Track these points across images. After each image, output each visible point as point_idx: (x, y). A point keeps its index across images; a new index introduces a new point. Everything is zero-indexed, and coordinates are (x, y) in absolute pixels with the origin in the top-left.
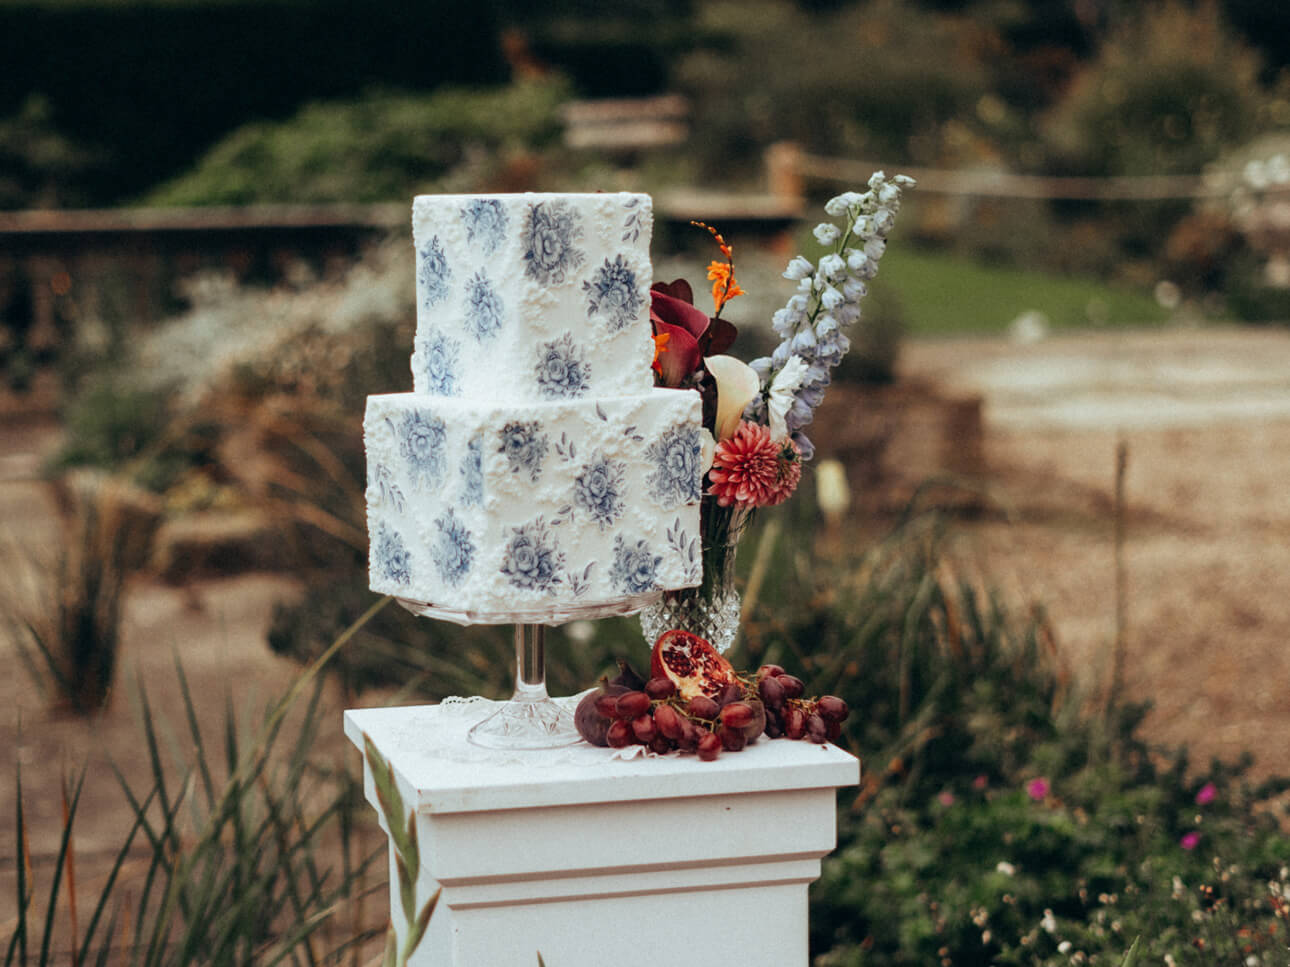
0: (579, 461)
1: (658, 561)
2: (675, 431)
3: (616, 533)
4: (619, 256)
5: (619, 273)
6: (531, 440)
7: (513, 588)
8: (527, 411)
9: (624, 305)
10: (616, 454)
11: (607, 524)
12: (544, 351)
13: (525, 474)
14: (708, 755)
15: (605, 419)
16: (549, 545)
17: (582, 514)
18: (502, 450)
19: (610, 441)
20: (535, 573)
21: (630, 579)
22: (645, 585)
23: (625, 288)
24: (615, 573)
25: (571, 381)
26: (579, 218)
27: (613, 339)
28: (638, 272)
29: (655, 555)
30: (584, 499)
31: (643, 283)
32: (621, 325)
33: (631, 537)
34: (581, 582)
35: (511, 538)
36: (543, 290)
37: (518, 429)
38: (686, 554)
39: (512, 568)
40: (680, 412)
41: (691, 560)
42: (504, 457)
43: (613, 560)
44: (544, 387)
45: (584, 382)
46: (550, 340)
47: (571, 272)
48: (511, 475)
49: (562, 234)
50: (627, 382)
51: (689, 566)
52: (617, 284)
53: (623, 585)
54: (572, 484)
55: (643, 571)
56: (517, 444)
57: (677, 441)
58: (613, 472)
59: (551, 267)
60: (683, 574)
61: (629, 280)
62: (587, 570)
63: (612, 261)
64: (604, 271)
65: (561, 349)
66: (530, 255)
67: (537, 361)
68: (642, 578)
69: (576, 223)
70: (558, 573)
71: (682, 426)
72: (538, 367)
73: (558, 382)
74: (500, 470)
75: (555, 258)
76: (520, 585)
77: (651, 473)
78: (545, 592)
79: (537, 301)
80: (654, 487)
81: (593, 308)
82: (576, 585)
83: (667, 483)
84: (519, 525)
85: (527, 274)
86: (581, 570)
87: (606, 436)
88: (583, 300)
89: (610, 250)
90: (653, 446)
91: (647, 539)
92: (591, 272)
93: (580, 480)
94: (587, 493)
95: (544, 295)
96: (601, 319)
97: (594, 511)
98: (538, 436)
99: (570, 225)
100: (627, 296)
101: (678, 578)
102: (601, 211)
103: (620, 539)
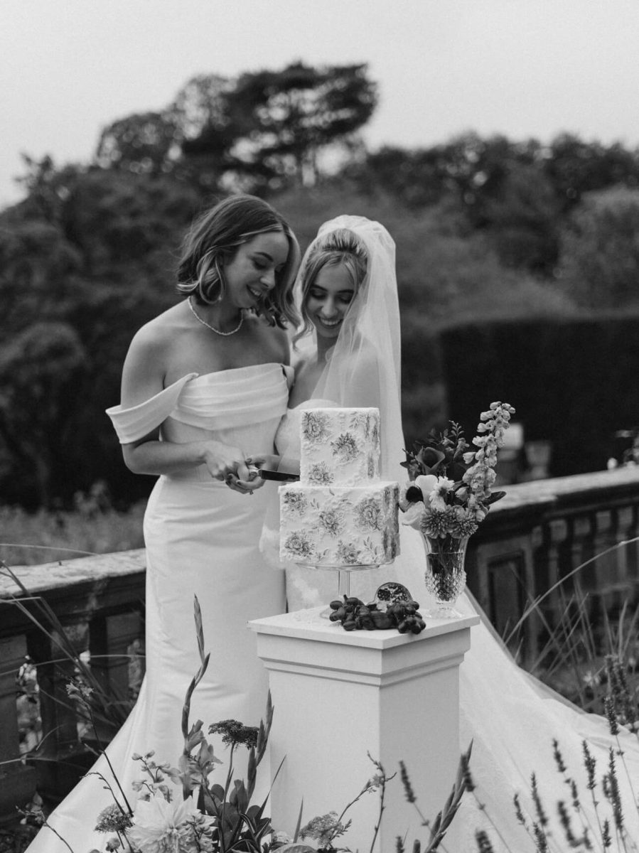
0: (320, 510)
1: (359, 553)
2: (368, 502)
3: (339, 539)
4: (348, 434)
5: (348, 439)
6: (299, 500)
7: (292, 554)
8: (298, 489)
9: (350, 452)
10: (338, 509)
11: (334, 535)
12: (312, 468)
13: (297, 512)
14: (348, 628)
15: (333, 495)
16: (307, 540)
17: (322, 530)
18: (286, 502)
19: (334, 503)
20: (301, 550)
21: (346, 558)
22: (353, 561)
23: (351, 446)
24: (339, 554)
25: (325, 480)
26: (329, 418)
27: (344, 465)
28: (356, 440)
29: (357, 550)
30: (323, 524)
31: (359, 444)
32: (348, 459)
33: (346, 542)
34: (322, 556)
35: (291, 535)
36: (312, 445)
37: (294, 495)
38: (373, 551)
39: (291, 546)
40: (369, 495)
41: (376, 554)
42: (287, 505)
43: (338, 549)
44: (312, 481)
45: (331, 480)
46: (315, 464)
47: (325, 438)
48: (290, 511)
49: (322, 425)
50: (350, 482)
51: (375, 557)
52: (347, 444)
53: (342, 559)
54: (318, 518)
55: (352, 555)
56: (293, 501)
57: (368, 506)
58: (337, 515)
59: (315, 436)
60: (371, 559)
61: (352, 443)
62: (325, 551)
63: (344, 435)
64: (340, 439)
65: (320, 467)
66: (306, 431)
67: (309, 471)
68: (351, 558)
69: (327, 420)
70: (311, 551)
71: (371, 500)
72: (310, 473)
73: (319, 479)
74: (285, 510)
75: (318, 433)
76: (294, 553)
77: (356, 518)
78: (305, 558)
79: (308, 449)
80: (357, 523)
81: (335, 452)
82: (320, 557)
83: (363, 522)
84: (294, 531)
85: (305, 438)
86: (321, 551)
87: (333, 501)
88: (331, 449)
89: (344, 431)
90: (356, 507)
91: (354, 543)
92: (335, 440)
93: (321, 517)
94: (325, 522)
95: (311, 447)
96: (338, 457)
97: (328, 529)
98: (302, 499)
99: (324, 421)
100: (352, 449)
101: (367, 561)
102: (338, 416)
103: (341, 542)
